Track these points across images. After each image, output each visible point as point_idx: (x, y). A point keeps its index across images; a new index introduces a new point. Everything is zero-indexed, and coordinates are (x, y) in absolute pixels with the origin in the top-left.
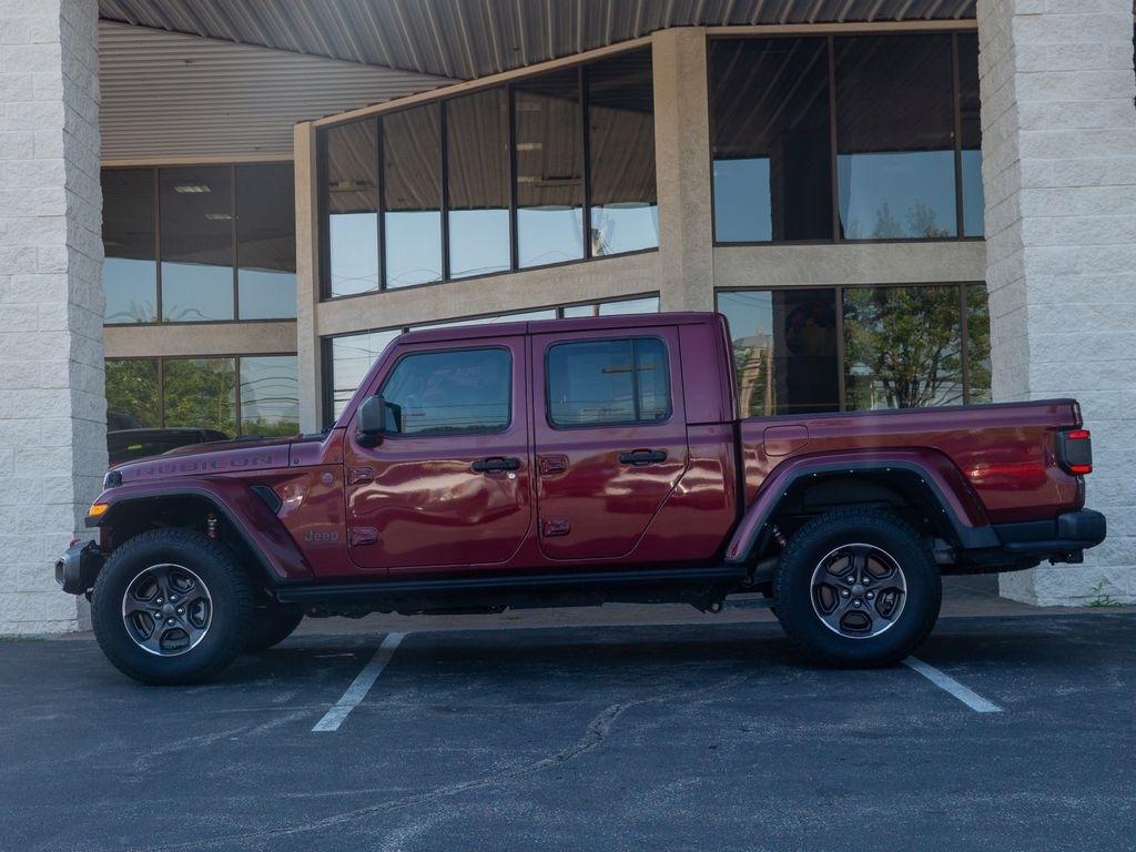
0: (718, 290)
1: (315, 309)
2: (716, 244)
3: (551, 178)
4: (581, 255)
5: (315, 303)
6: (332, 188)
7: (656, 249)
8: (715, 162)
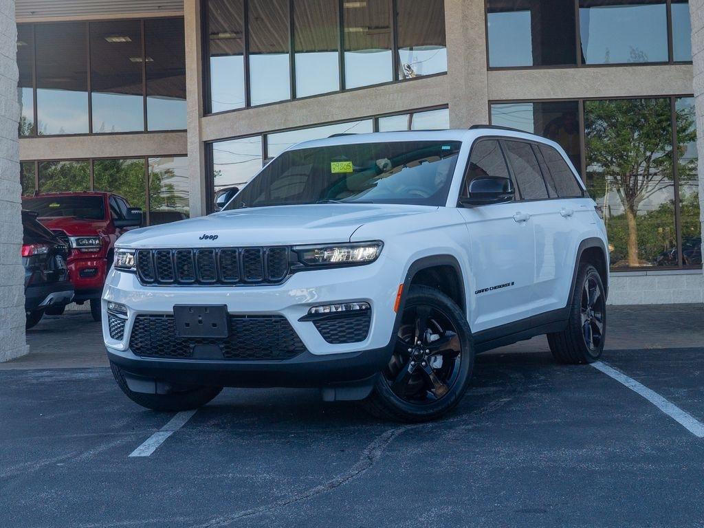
0: (491, 102)
1: (200, 122)
2: (489, 69)
3: (377, 28)
4: (391, 79)
5: (200, 117)
6: (211, 37)
7: (445, 73)
8: (489, 15)
